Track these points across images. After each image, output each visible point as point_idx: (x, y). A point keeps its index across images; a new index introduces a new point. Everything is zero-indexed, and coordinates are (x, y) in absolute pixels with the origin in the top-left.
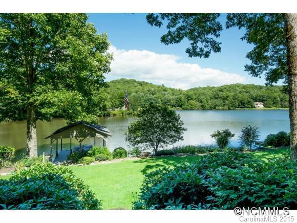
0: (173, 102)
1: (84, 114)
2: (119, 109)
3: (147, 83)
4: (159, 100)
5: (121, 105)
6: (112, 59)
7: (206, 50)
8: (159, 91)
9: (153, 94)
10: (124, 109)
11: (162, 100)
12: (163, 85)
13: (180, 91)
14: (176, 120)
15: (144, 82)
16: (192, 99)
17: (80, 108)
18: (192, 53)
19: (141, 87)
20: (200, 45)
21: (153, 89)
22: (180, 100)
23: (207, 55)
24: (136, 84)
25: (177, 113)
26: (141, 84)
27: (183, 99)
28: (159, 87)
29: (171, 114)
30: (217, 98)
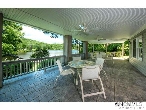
0: (46, 48)
1: (13, 51)
2: (22, 50)
3: (36, 41)
4: (41, 47)
5: (24, 48)
6: (25, 34)
7: (55, 37)
8: (41, 44)
9: (39, 45)
10: (25, 50)
11: (42, 47)
12: (43, 42)
13: (49, 44)
14: (48, 53)
15: (34, 40)
16: (53, 47)
17: (12, 50)
18: (52, 37)
19: (33, 42)
20: (54, 35)
21: (38, 43)
22: (49, 47)
23: (55, 38)
24: (31, 41)
25: (48, 51)
26: (33, 41)
27: (50, 47)
28: (41, 42)
29: (46, 51)
30: (60, 47)
